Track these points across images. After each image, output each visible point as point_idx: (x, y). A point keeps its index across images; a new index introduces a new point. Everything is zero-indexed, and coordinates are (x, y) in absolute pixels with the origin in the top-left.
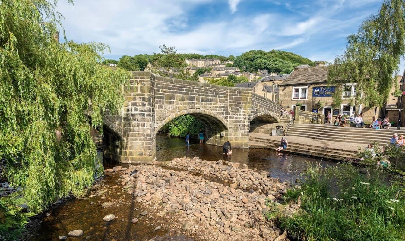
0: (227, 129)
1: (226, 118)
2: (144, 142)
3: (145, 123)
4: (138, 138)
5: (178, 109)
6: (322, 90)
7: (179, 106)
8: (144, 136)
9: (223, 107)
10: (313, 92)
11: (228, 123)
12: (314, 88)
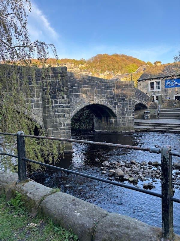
0: (116, 117)
1: (115, 107)
2: (65, 131)
3: (64, 114)
4: (59, 128)
5: (83, 101)
6: (173, 82)
7: (83, 98)
8: (64, 125)
9: (113, 98)
10: (165, 84)
11: (116, 111)
12: (166, 81)
